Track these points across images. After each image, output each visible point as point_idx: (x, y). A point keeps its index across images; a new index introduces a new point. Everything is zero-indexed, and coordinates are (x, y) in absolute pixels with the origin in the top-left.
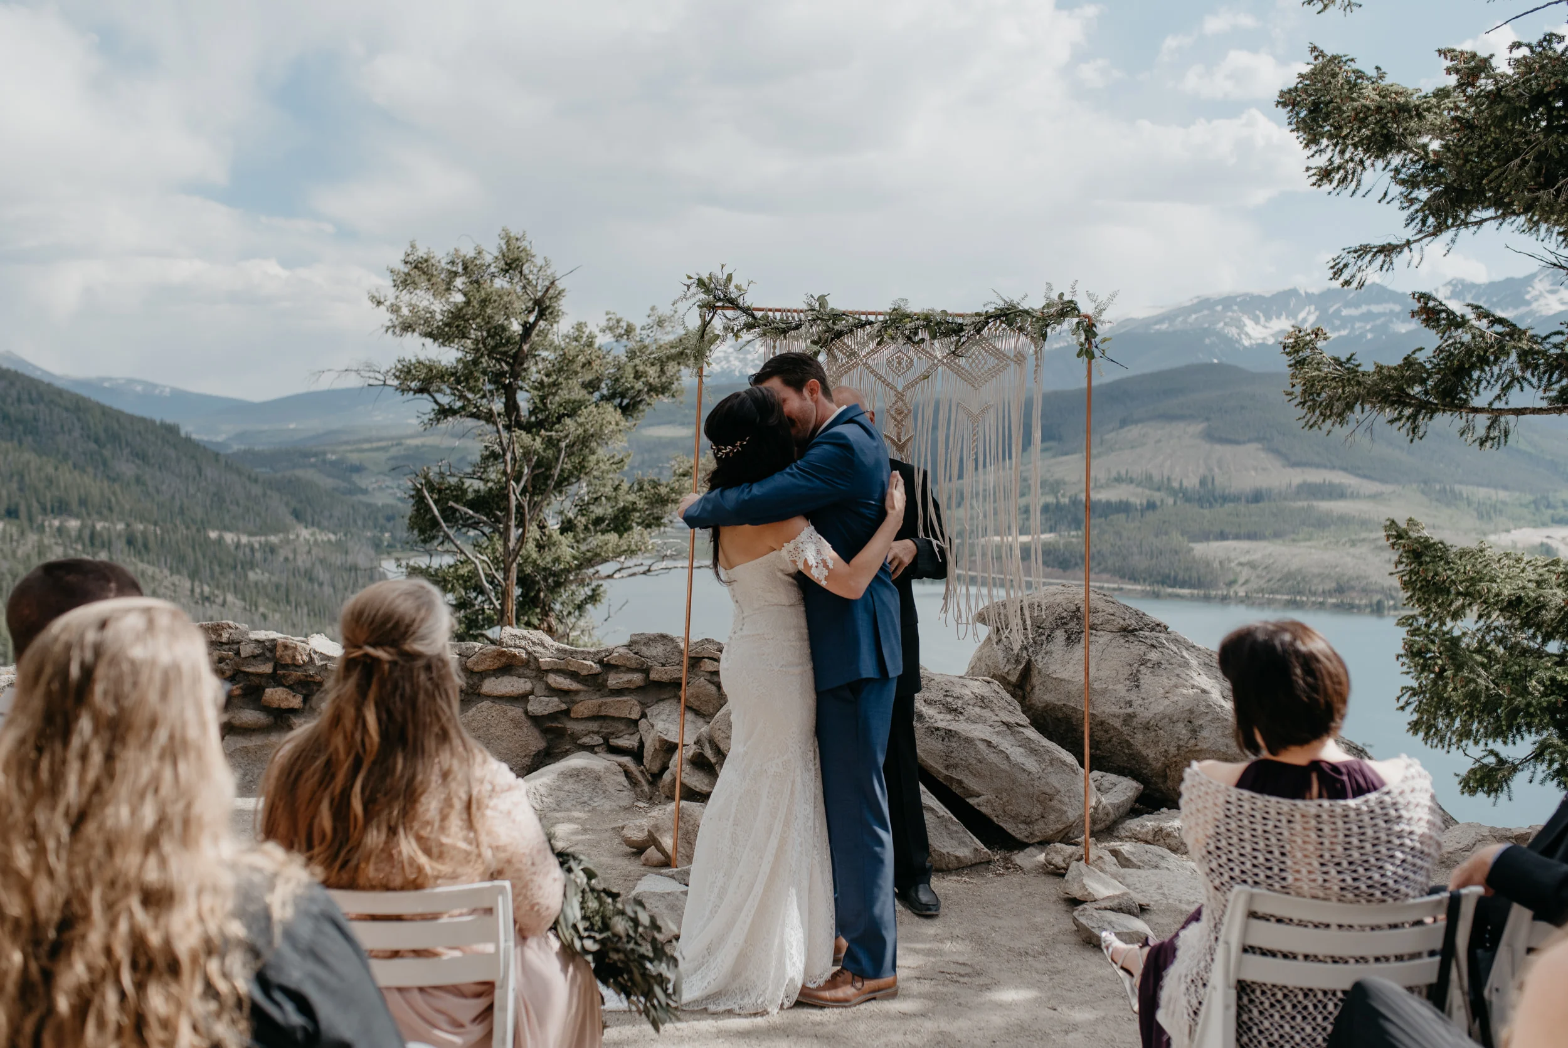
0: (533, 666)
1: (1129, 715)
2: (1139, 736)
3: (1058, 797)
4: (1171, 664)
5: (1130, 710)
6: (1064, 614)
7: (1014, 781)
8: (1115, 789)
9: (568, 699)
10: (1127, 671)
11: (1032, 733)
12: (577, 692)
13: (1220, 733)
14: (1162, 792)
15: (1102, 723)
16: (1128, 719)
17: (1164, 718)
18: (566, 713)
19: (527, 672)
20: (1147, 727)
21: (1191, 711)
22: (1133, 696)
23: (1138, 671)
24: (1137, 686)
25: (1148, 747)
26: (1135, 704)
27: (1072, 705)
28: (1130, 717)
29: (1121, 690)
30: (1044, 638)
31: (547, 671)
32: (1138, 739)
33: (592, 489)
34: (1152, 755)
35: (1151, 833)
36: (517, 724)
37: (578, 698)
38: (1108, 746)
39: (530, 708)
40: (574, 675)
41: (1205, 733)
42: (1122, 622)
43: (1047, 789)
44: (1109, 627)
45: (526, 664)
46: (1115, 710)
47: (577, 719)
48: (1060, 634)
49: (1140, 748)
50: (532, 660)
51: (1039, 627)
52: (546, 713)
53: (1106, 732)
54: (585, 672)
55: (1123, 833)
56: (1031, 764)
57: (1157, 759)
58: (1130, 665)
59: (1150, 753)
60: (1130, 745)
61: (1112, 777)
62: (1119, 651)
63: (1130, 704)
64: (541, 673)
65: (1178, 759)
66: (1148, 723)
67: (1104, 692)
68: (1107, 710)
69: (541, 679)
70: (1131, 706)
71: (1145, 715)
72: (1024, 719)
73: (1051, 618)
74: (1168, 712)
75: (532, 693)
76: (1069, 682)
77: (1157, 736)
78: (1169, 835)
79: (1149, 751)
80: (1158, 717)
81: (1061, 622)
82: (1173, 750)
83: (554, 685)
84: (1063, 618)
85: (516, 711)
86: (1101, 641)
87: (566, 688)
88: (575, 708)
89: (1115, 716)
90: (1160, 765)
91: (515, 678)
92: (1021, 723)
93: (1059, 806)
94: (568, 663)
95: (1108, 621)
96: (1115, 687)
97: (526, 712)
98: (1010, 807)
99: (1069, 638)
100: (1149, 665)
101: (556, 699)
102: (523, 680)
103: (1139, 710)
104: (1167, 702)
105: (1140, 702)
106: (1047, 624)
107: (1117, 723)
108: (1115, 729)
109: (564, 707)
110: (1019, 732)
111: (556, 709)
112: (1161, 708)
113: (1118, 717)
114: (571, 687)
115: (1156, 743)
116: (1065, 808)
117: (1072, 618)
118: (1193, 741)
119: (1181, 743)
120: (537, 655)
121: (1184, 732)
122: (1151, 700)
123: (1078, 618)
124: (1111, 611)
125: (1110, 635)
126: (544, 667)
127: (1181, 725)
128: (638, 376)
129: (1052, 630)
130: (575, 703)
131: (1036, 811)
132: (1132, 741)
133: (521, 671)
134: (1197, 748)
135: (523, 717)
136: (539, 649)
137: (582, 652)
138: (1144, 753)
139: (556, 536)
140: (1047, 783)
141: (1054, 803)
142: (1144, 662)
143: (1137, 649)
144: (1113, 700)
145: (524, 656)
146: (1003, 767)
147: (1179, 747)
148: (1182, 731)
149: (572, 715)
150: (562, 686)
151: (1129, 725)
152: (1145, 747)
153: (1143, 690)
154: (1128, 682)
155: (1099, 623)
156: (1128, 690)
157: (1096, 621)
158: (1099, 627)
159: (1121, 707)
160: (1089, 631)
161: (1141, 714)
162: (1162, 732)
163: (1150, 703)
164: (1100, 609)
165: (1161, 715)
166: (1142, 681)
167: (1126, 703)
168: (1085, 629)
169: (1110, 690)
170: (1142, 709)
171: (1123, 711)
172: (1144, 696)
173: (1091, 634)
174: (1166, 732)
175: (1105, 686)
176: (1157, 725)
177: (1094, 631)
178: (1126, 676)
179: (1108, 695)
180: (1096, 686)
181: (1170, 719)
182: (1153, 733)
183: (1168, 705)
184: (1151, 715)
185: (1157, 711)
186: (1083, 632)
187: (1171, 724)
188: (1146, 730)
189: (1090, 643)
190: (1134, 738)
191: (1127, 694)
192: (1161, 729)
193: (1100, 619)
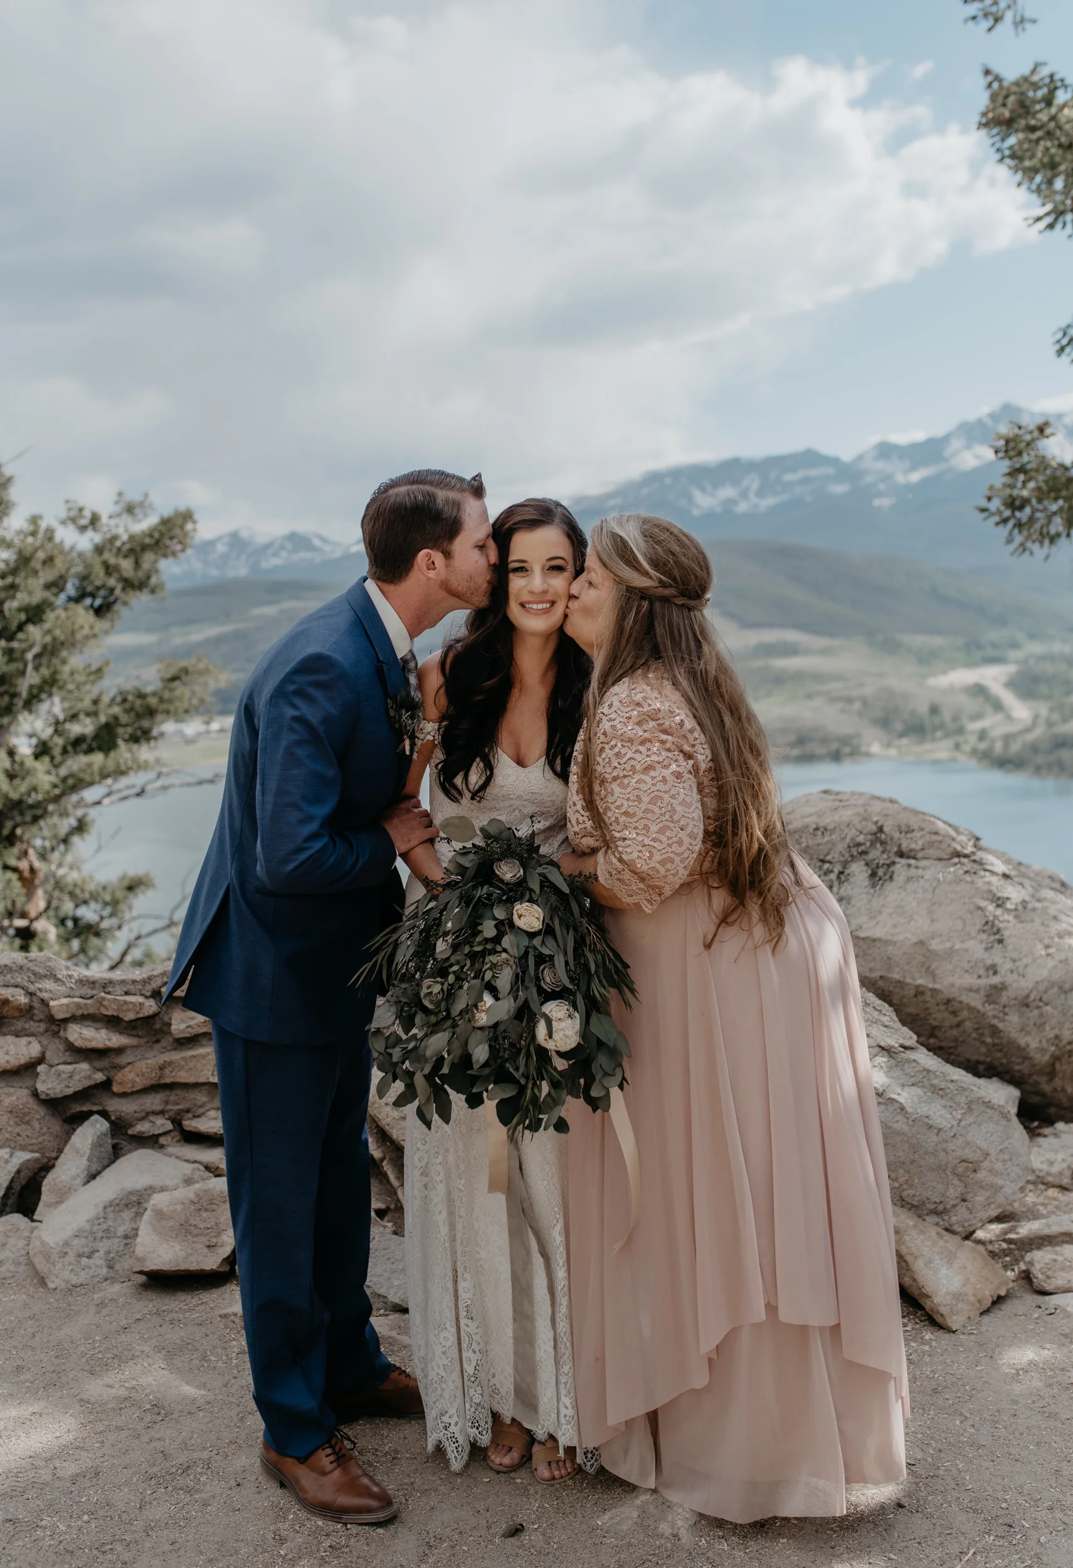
0: (39, 1015)
1: (994, 987)
2: (1014, 1018)
3: (986, 1164)
4: (1039, 900)
5: (995, 980)
6: (861, 839)
7: (914, 1148)
9: (104, 1063)
10: (978, 919)
11: (926, 1059)
12: (120, 1051)
14: (1044, 1095)
15: (948, 1001)
16: (994, 993)
17: (1052, 987)
18: (106, 1086)
19: (32, 1026)
20: (1025, 1004)
22: (996, 956)
23: (996, 917)
24: (1000, 941)
25: (1028, 1033)
26: (1002, 971)
27: (896, 976)
28: (997, 990)
29: (975, 948)
30: (833, 876)
31: (65, 1021)
32: (1012, 1024)
33: (67, 705)
34: (1034, 1045)
36: (20, 1117)
37: (123, 1060)
38: (955, 1032)
39: (41, 1087)
40: (113, 1022)
43: (968, 1154)
44: (936, 853)
45: (27, 1012)
46: (970, 980)
47: (124, 1095)
48: (858, 870)
49: (1014, 1034)
50: (36, 1005)
51: (823, 861)
52: (70, 1091)
53: (954, 1013)
54: (129, 1016)
56: (939, 1113)
57: (1042, 1050)
58: (983, 909)
59: (1032, 1042)
60: (995, 1031)
62: (959, 889)
63: (993, 969)
64: (55, 1025)
66: (1028, 996)
67: (950, 953)
68: (959, 982)
69: (56, 1034)
70: (995, 973)
71: (1020, 985)
72: (910, 1038)
73: (841, 847)
74: (1056, 977)
75: (41, 1060)
76: (887, 942)
77: (1041, 1015)
79: (1028, 1039)
80: (1042, 987)
81: (857, 851)
83: (79, 1043)
84: (859, 845)
85: (16, 1095)
86: (928, 874)
87: (100, 1045)
88: (119, 1076)
89: (971, 990)
90: (1046, 1058)
91: (10, 1039)
92: (908, 1043)
93: (990, 1179)
94: (100, 1002)
95: (931, 844)
96: (966, 946)
97: (35, 1094)
98: (911, 1192)
99: (873, 875)
100: (1010, 905)
101: (84, 1066)
102: (24, 1040)
103: (1010, 979)
104: (1051, 963)
105: (1009, 965)
106: (834, 856)
107: (976, 1001)
108: (971, 1009)
109: (100, 1077)
110: (909, 1061)
111: (87, 1083)
112: (1045, 973)
113: (977, 991)
114: (110, 1044)
115: (1040, 1026)
116: (1000, 1182)
117: (873, 844)
120: (45, 995)
122: (1025, 961)
123: (883, 843)
125: (940, 865)
126: (60, 1015)
128: (109, 569)
129: (845, 864)
130: (119, 1067)
131: (953, 1193)
132: (1001, 1026)
133: (19, 1025)
135: (32, 1103)
136: (48, 984)
137: (123, 982)
138: (1022, 1041)
139: (30, 762)
140: (968, 1143)
141: (981, 1175)
142: (1000, 902)
144: (965, 965)
145: (23, 999)
146: (897, 1126)
149: (115, 1088)
150: (93, 1044)
151: (995, 1003)
152: (1023, 1034)
153: (1010, 947)
154: (984, 936)
155: (918, 847)
156: (987, 949)
157: (913, 846)
158: (920, 855)
159: (980, 977)
160: (904, 861)
161: (1014, 985)
162: (1049, 1009)
163: (1026, 966)
164: (915, 827)
165: (1046, 984)
166: (1006, 933)
167: (987, 969)
168: (898, 860)
169: (957, 951)
170: (1015, 976)
171: (984, 982)
172: (1015, 955)
173: (909, 866)
174: (1055, 1008)
175: (948, 945)
176: (1041, 1000)
177: (913, 862)
178: (979, 926)
179: (956, 958)
180: (934, 945)
181: (1060, 988)
182: (1036, 1012)
183: (1055, 967)
184: (1031, 985)
185: (1039, 979)
186: (894, 863)
187: (1063, 996)
188: (1024, 1009)
189: (909, 879)
190: (1004, 1021)
191: (986, 955)
192: (1047, 1004)
193: (920, 843)
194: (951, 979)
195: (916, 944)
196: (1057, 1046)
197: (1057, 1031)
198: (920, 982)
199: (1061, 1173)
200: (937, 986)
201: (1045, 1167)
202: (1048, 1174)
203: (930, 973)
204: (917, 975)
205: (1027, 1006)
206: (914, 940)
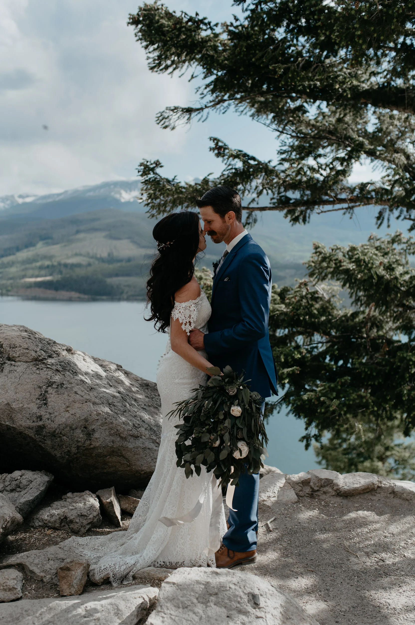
1: (40, 427)
2: (49, 442)
4: (71, 383)
5: (40, 423)
8: (31, 486)
10: (38, 392)
13: (107, 433)
15: (21, 433)
16: (40, 430)
17: (67, 427)
20: (53, 435)
21: (86, 420)
22: (42, 412)
23: (46, 392)
24: (46, 404)
25: (56, 450)
26: (44, 418)
28: (41, 428)
29: (33, 408)
32: (48, 445)
34: (59, 455)
35: (58, 521)
41: (97, 435)
42: (34, 354)
44: (25, 359)
46: (29, 423)
49: (49, 450)
53: (25, 439)
55: (37, 523)
57: (63, 457)
58: (40, 387)
60: (42, 449)
61: (29, 475)
62: (32, 377)
63: (40, 418)
65: (78, 455)
66: (55, 431)
67: (21, 410)
68: (24, 424)
70: (41, 420)
71: (51, 426)
74: (69, 422)
77: (61, 441)
78: (71, 522)
79: (56, 452)
80: (61, 427)
82: (74, 450)
86: (19, 369)
89: (29, 428)
90: (65, 461)
95: (23, 354)
96: (29, 406)
100: (54, 386)
103: (48, 422)
104: (67, 415)
105: (48, 416)
107: (31, 433)
108: (31, 437)
112: (64, 420)
113: (32, 429)
115: (61, 446)
118: (88, 442)
119: (80, 444)
121: (81, 436)
122: (56, 414)
123: (2, 353)
124: (26, 346)
125: (25, 365)
127: (79, 431)
132: (43, 446)
134: (92, 446)
138: (54, 453)
142: (50, 384)
143: (45, 374)
144: (28, 416)
147: (78, 447)
148: (80, 435)
151: (40, 435)
152: (53, 450)
153: (50, 407)
154: (38, 401)
155: (17, 356)
156: (38, 408)
157: (14, 355)
158: (17, 359)
159: (34, 422)
160: (9, 362)
161: (49, 426)
162: (64, 437)
163: (55, 417)
164: (18, 345)
165: (64, 425)
166: (49, 400)
167: (37, 418)
168: (7, 361)
169: (25, 408)
170: (50, 421)
171: (34, 424)
172: (51, 411)
173: (11, 364)
174: (68, 437)
175: (21, 405)
176: (61, 433)
177: (13, 363)
178: (37, 397)
179: (24, 412)
180: (14, 406)
181: (71, 428)
182: (58, 439)
183: (69, 417)
184: (56, 426)
185: (60, 423)
186: (5, 363)
187: (72, 432)
188: (53, 438)
189: (10, 371)
190: (44, 443)
191: (38, 411)
192: (64, 436)
193: (18, 353)
194: (20, 422)
195: (6, 404)
196: (69, 455)
197: (68, 448)
198: (7, 423)
199: (55, 521)
200: (14, 426)
201: (49, 518)
202: (49, 522)
203: (11, 419)
204: (6, 420)
205: (55, 436)
206: (6, 403)
